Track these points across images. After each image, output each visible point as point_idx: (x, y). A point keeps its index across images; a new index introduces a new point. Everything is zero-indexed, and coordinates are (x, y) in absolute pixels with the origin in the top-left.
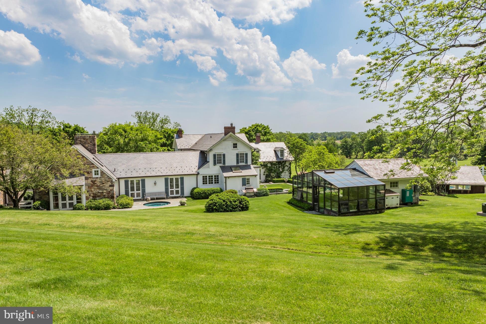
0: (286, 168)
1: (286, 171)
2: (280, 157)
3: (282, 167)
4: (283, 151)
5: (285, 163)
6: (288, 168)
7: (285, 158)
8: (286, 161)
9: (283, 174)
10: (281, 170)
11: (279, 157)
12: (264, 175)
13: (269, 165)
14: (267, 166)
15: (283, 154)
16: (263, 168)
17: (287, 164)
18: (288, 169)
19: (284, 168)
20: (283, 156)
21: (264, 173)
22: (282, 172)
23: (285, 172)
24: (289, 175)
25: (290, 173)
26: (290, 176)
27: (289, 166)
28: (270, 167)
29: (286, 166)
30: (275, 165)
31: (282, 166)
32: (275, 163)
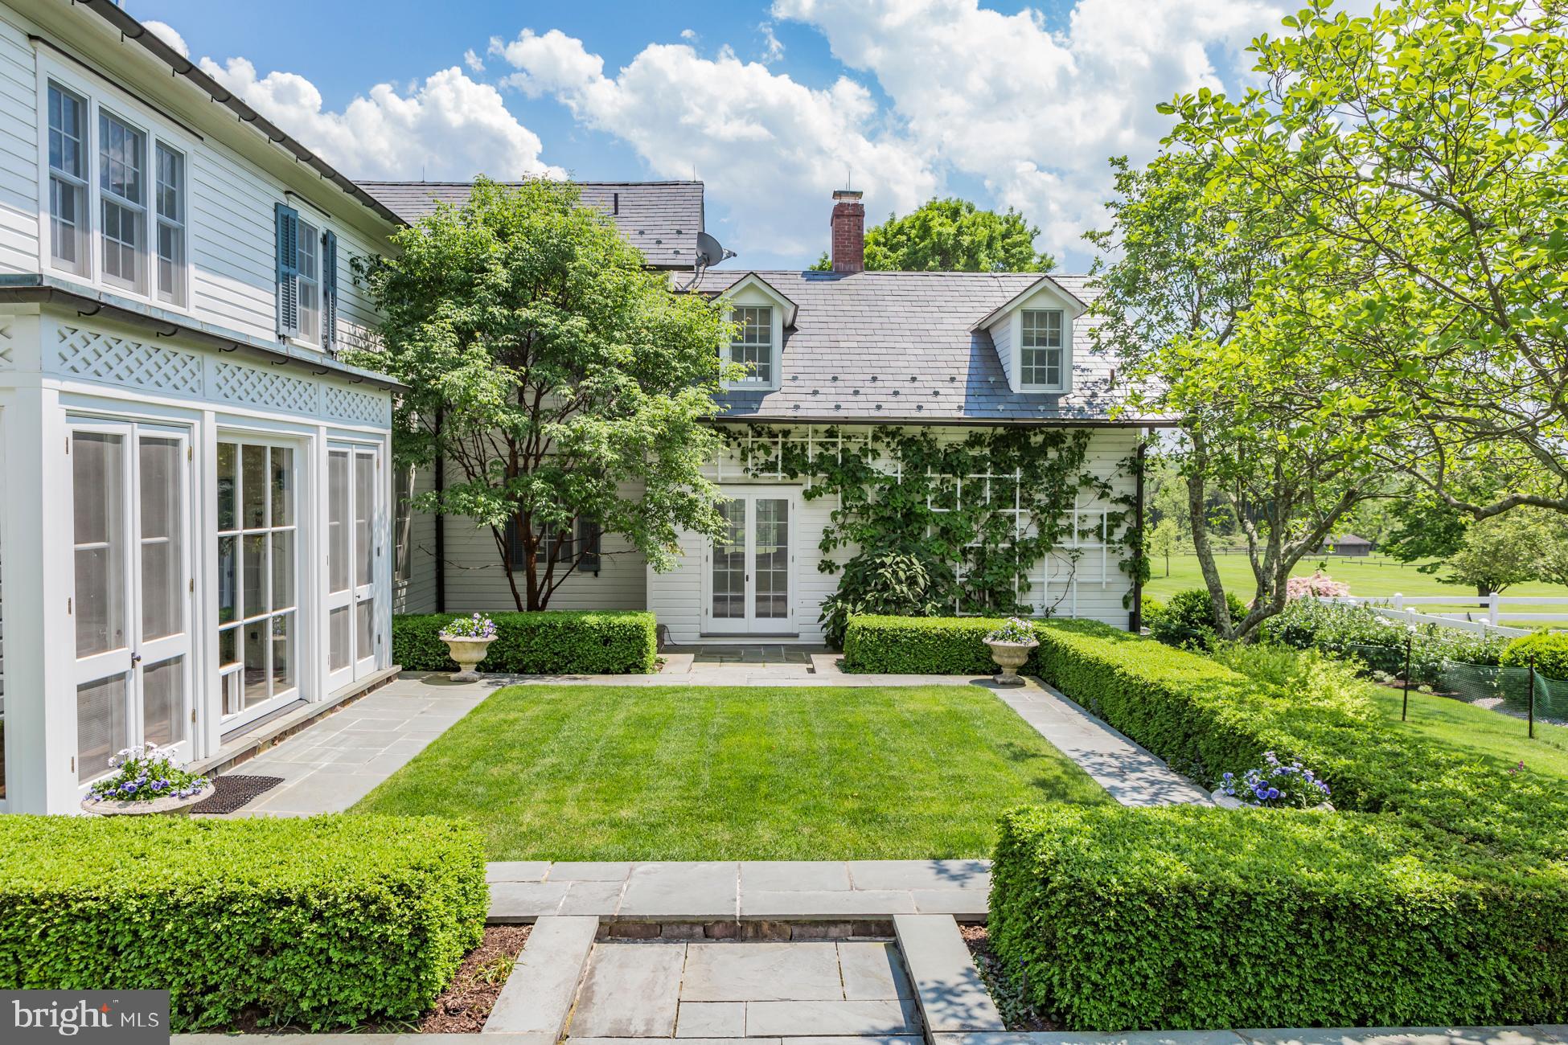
0: (1089, 508)
1: (1091, 542)
2: (1016, 385)
3: (1042, 498)
4: (1056, 317)
5: (1077, 455)
6: (1106, 507)
7: (1075, 399)
8: (1085, 429)
9: (1046, 573)
10: (1025, 526)
11: (1004, 383)
12: (827, 567)
13: (887, 465)
14: (868, 475)
15: (1055, 357)
16: (809, 496)
17: (1102, 462)
18: (1115, 519)
19: (1060, 502)
20: (1054, 378)
21: (825, 547)
22: (1030, 552)
23: (1075, 555)
24: (1124, 585)
25: (1137, 570)
26: (1133, 599)
27: (1124, 486)
28: (892, 488)
29: (1087, 481)
30: (951, 463)
31: (1032, 474)
32: (954, 450)
